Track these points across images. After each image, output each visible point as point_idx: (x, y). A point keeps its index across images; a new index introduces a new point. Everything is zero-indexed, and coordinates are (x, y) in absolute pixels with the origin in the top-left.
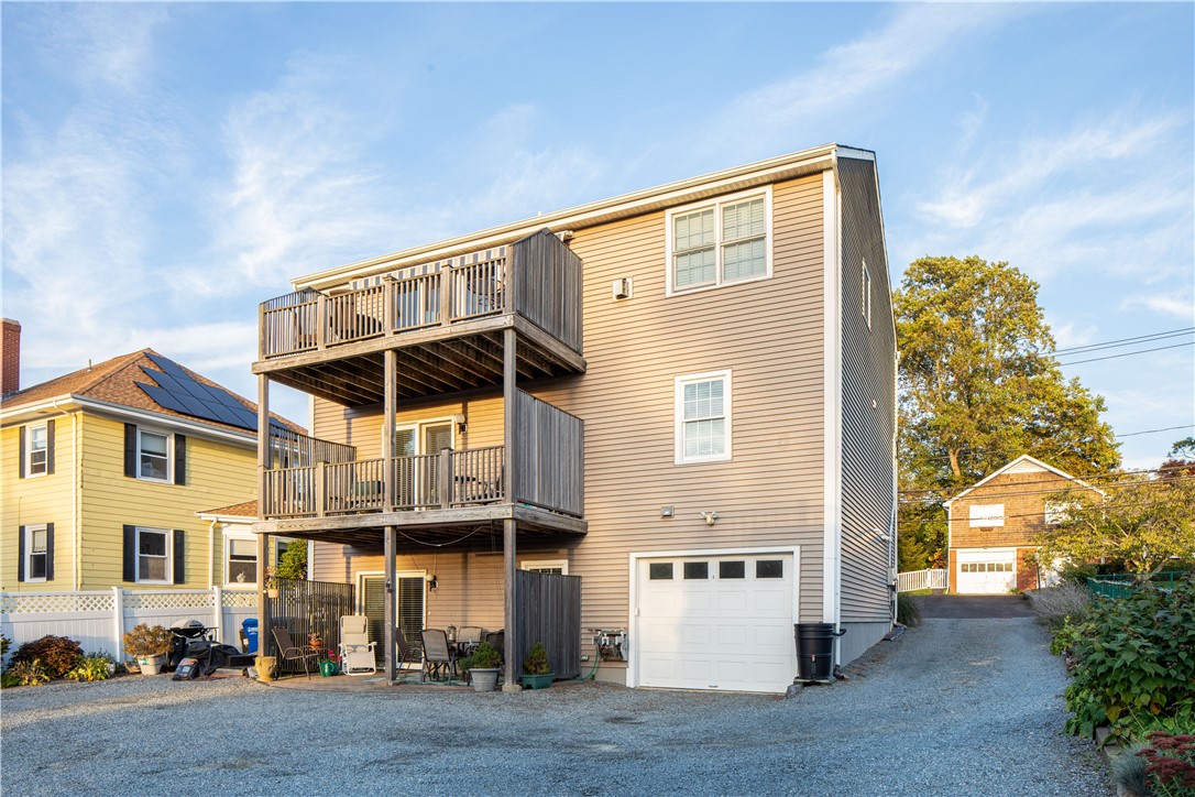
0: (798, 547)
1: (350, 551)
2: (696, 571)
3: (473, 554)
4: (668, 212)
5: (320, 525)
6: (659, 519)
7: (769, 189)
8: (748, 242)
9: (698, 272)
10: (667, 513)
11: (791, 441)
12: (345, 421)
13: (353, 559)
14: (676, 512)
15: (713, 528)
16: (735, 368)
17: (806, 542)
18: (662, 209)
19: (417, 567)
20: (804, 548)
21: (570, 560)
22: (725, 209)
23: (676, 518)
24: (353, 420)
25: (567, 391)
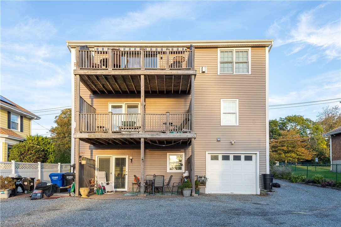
0: (259, 152)
1: (93, 147)
2: (226, 158)
3: (148, 150)
4: (219, 49)
5: (110, 136)
6: (216, 141)
7: (250, 49)
8: (242, 63)
9: (226, 69)
10: (219, 140)
11: (256, 122)
12: (90, 99)
13: (94, 151)
14: (221, 140)
15: (233, 145)
16: (240, 99)
17: (261, 151)
18: (217, 48)
19: (124, 154)
20: (260, 152)
21: (185, 153)
22: (236, 52)
23: (221, 141)
24: (94, 99)
25: (184, 99)
